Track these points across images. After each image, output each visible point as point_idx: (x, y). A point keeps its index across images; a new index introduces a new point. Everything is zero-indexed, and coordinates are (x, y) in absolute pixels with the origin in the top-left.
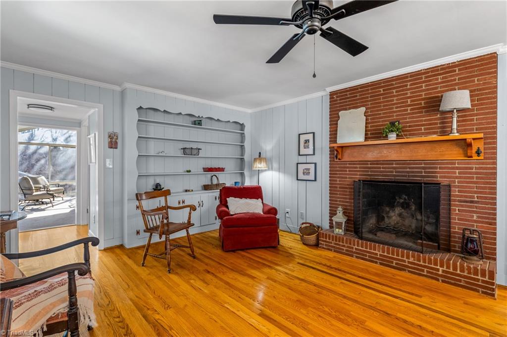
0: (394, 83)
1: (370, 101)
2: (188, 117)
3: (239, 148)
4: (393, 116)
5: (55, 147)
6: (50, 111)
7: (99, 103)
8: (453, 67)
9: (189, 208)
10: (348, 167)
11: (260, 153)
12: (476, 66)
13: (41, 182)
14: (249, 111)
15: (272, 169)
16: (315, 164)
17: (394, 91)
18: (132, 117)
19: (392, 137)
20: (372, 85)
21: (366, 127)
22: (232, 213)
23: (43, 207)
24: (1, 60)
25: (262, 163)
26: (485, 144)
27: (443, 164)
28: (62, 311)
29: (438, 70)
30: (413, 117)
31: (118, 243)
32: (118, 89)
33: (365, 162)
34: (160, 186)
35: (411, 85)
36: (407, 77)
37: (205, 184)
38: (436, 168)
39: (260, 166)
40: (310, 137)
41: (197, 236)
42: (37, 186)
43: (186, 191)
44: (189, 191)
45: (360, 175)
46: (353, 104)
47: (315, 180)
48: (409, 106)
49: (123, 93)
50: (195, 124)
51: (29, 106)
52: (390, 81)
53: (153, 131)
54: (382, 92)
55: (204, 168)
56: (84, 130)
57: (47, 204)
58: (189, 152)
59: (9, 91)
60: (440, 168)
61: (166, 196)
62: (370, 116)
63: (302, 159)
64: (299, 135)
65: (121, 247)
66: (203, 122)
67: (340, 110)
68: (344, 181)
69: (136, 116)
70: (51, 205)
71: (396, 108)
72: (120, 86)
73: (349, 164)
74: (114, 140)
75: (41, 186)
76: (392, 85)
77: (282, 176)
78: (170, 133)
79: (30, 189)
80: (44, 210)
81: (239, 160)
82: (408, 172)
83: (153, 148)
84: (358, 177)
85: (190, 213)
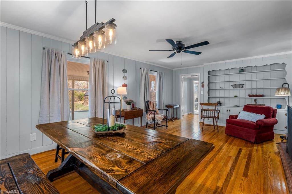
7: (199, 72)
34: (220, 101)
43: (234, 106)
55: (249, 95)
58: (238, 86)
69: (207, 75)
74: (203, 84)
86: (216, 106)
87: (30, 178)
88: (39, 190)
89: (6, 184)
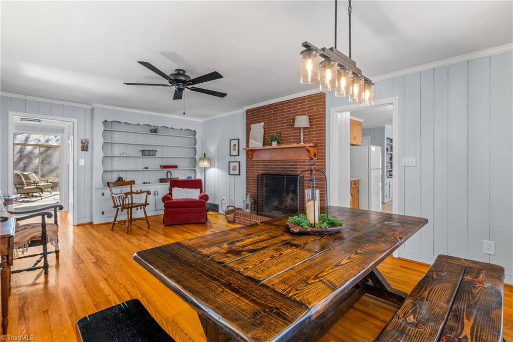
0: (278, 106)
1: (267, 118)
2: (147, 126)
3: (193, 150)
4: (277, 129)
5: (49, 148)
6: (38, 123)
7: (75, 118)
8: (304, 99)
9: (146, 193)
10: (255, 165)
11: (205, 154)
12: (314, 100)
13: (32, 179)
14: (200, 120)
15: (214, 167)
16: (239, 162)
17: (278, 112)
18: (99, 128)
19: (274, 144)
20: (267, 107)
21: (264, 136)
22: (173, 199)
23: (33, 199)
24: (1, 91)
25: (205, 161)
26: (318, 150)
27: (300, 162)
28: (39, 235)
29: (298, 101)
30: (288, 131)
31: (88, 221)
32: (89, 107)
33: (264, 161)
34: (122, 178)
35: (287, 109)
36: (284, 104)
37: (161, 178)
38: (297, 165)
39: (203, 164)
40: (236, 142)
41: (152, 217)
42: (28, 181)
43: (144, 183)
44: (147, 183)
45: (263, 170)
46: (258, 120)
47: (239, 174)
48: (286, 123)
49: (92, 110)
50: (152, 132)
51: (22, 119)
52: (276, 105)
53: (117, 137)
54: (273, 113)
55: (161, 166)
56: (66, 135)
57: (36, 197)
58: (147, 153)
59: (8, 112)
60: (300, 165)
61: (131, 185)
62: (267, 128)
63: (232, 159)
64: (230, 140)
65: (91, 223)
66: (158, 131)
67: (251, 124)
68: (253, 175)
69: (102, 128)
70: (40, 198)
71: (280, 124)
72: (90, 105)
73: (257, 163)
74: (85, 145)
75: (32, 182)
76: (277, 108)
77: (220, 171)
78: (131, 139)
79: (22, 184)
80: (34, 201)
81: (193, 160)
82: (285, 168)
83: (117, 151)
84: (261, 172)
85: (147, 197)
86: (133, 185)
87: (424, 312)
88: (433, 292)
89: (459, 331)
